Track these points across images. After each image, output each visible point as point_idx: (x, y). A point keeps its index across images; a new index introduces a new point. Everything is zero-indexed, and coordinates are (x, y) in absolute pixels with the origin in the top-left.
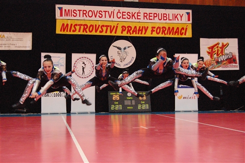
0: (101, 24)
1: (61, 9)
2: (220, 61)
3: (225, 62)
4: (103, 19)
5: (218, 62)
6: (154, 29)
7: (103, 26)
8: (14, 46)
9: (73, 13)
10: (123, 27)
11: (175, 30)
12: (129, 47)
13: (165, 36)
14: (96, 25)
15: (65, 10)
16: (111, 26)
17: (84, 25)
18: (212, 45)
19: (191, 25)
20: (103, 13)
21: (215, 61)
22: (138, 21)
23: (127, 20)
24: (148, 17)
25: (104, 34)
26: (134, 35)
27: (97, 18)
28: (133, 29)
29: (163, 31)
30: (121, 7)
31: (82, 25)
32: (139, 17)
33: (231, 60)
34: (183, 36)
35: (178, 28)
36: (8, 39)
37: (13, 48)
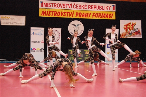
0: (64, 11)
1: (42, 2)
3: (134, 34)
4: (66, 8)
5: (130, 34)
6: (94, 15)
7: (66, 12)
9: (48, 5)
10: (76, 13)
11: (106, 15)
13: (100, 19)
14: (61, 12)
15: (44, 3)
16: (70, 13)
17: (55, 12)
18: (127, 24)
20: (66, 5)
21: (128, 33)
22: (85, 10)
23: (79, 9)
24: (91, 8)
25: (66, 17)
26: (83, 18)
27: (62, 8)
28: (82, 15)
29: (99, 16)
30: (76, 2)
31: (53, 12)
32: (86, 8)
33: (137, 33)
34: (111, 19)
35: (108, 14)
36: (12, 19)
37: (15, 24)
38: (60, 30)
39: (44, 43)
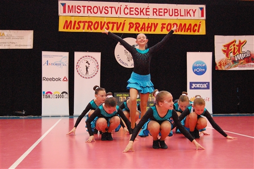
0: (107, 20)
1: (64, 5)
3: (242, 62)
4: (110, 15)
6: (164, 26)
7: (109, 23)
8: (14, 44)
9: (77, 10)
10: (130, 23)
11: (187, 27)
12: (137, 45)
13: (176, 34)
14: (101, 22)
15: (69, 6)
16: (117, 23)
17: (89, 22)
18: (228, 43)
19: (204, 22)
20: (109, 10)
21: (231, 61)
22: (147, 17)
23: (134, 16)
24: (157, 13)
26: (143, 32)
27: (103, 14)
28: (141, 26)
30: (128, 2)
31: (86, 22)
32: (148, 13)
34: (196, 33)
35: (190, 25)
36: (9, 37)
37: (13, 47)
38: (97, 56)
39: (68, 82)
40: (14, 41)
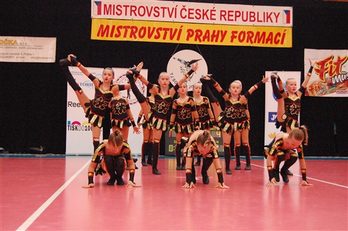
0: (157, 26)
1: (99, 4)
2: (334, 82)
3: (341, 85)
4: (160, 18)
5: (330, 85)
6: (235, 35)
7: (160, 29)
8: (30, 56)
9: (116, 10)
10: (189, 31)
11: (267, 37)
12: (197, 60)
13: (252, 45)
14: (149, 28)
15: (105, 6)
16: (172, 29)
17: (133, 27)
18: (322, 60)
19: (291, 29)
20: (161, 11)
21: (326, 84)
22: (212, 22)
23: (195, 21)
24: (226, 17)
25: (160, 40)
26: (206, 43)
27: (152, 18)
28: (203, 35)
29: (250, 38)
30: (186, 1)
31: (129, 27)
32: (213, 17)
34: (279, 45)
35: (271, 34)
36: (23, 46)
37: (28, 60)
40: (30, 51)
